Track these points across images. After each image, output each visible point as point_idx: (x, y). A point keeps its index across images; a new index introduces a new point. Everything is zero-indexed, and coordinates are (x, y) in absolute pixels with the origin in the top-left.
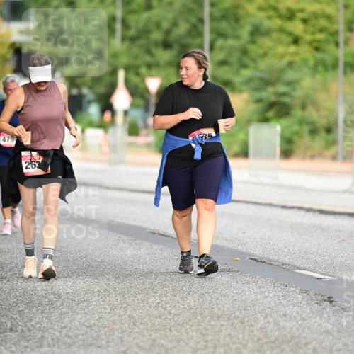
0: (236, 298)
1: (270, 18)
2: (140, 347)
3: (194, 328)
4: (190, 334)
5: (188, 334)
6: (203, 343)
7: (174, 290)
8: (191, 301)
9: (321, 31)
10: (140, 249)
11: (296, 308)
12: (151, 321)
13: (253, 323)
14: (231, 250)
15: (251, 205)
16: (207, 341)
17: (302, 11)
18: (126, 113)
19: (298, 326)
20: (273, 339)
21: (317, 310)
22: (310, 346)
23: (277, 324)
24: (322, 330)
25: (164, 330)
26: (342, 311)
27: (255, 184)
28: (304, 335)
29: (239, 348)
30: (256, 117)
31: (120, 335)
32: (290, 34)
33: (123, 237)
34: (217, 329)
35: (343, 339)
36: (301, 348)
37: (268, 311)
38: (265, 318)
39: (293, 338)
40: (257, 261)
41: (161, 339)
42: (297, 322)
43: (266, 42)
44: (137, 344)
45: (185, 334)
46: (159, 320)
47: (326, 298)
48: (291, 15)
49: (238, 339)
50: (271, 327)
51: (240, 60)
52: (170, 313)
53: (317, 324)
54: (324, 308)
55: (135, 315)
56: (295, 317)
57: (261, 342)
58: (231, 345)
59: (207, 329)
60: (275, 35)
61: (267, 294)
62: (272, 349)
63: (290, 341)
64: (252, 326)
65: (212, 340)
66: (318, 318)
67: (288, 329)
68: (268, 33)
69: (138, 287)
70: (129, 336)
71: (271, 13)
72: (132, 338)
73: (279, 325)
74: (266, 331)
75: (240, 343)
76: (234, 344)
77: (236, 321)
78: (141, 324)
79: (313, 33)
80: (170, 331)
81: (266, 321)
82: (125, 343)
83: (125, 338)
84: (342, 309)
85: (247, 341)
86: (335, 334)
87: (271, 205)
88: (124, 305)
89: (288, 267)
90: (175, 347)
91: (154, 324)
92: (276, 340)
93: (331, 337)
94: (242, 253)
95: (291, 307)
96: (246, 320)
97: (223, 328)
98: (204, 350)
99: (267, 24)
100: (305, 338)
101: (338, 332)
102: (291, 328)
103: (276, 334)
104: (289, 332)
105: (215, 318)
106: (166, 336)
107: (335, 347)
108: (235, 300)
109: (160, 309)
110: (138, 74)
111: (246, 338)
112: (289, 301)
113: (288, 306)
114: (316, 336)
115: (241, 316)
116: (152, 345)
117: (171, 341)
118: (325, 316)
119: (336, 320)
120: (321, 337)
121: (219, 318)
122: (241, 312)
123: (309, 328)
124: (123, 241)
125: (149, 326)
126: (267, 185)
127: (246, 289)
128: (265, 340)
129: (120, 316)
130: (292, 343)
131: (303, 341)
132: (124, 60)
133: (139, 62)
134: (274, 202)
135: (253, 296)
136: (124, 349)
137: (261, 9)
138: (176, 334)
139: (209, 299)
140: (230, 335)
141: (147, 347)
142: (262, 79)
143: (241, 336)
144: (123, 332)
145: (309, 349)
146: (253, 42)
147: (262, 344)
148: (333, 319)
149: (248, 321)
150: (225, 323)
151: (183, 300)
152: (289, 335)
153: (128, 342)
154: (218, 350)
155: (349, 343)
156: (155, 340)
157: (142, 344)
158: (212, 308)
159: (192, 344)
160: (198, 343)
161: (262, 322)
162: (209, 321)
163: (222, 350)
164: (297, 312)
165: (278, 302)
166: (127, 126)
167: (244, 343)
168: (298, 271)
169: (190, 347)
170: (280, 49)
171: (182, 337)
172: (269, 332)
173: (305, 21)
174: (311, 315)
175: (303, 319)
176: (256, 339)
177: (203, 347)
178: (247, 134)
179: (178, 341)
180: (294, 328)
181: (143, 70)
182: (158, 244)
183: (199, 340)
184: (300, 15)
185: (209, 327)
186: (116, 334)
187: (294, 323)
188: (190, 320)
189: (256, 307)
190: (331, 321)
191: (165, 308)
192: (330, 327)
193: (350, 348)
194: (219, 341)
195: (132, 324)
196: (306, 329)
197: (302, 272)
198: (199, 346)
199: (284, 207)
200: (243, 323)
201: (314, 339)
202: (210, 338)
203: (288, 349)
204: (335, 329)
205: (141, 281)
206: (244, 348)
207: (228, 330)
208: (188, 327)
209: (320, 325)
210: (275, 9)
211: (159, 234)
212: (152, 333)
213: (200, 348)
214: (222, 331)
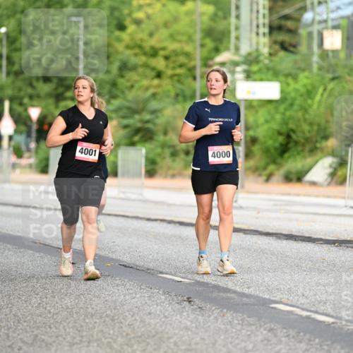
0: (107, 298)
1: (136, 55)
2: (23, 342)
3: (71, 325)
4: (68, 330)
5: (65, 330)
6: (78, 338)
7: (53, 292)
8: (68, 302)
9: (181, 66)
10: (24, 256)
11: (159, 307)
12: (33, 319)
13: (122, 321)
14: (103, 256)
15: (119, 218)
16: (82, 337)
17: (164, 49)
18: (11, 138)
19: (161, 323)
20: (139, 334)
21: (178, 309)
22: (172, 340)
23: (143, 321)
24: (182, 326)
25: (45, 327)
26: (199, 310)
27: (123, 199)
28: (167, 330)
29: (110, 342)
30: (124, 141)
31: (6, 332)
32: (153, 69)
33: (8, 246)
34: (91, 326)
35: (200, 334)
36: (164, 342)
37: (135, 310)
38: (132, 316)
39: (157, 333)
40: (125, 266)
41: (42, 335)
42: (160, 320)
43: (132, 76)
44: (21, 339)
45: (63, 331)
46: (39, 318)
47: (185, 298)
48: (154, 53)
49: (109, 334)
50: (138, 324)
51: (110, 92)
52: (50, 312)
53: (177, 321)
54: (184, 307)
55: (19, 314)
56: (159, 315)
57: (129, 337)
58: (103, 340)
59: (82, 326)
60: (140, 70)
61: (134, 295)
62: (139, 343)
63: (154, 336)
64: (121, 323)
65: (86, 336)
66: (178, 316)
67: (153, 326)
68: (134, 68)
69: (22, 289)
70: (14, 332)
71: (137, 51)
72: (16, 335)
73: (144, 322)
74: (134, 327)
75: (111, 338)
76: (106, 339)
77: (107, 319)
78: (25, 322)
79: (174, 68)
80: (50, 328)
81: (133, 318)
82: (11, 338)
83: (10, 334)
84: (200, 308)
85: (117, 336)
86: (194, 329)
87: (137, 218)
88: (10, 306)
89: (152, 272)
90: (54, 342)
91: (36, 321)
92: (142, 335)
93: (190, 333)
94: (113, 259)
95: (155, 306)
96: (116, 318)
97: (96, 325)
98: (79, 344)
99: (133, 60)
100: (167, 333)
101: (196, 327)
102: (155, 325)
103: (143, 329)
104: (154, 328)
105: (89, 316)
106: (46, 332)
107: (194, 341)
108: (106, 301)
109: (41, 308)
110: (21, 104)
111: (116, 334)
112: (153, 301)
113: (153, 305)
114: (177, 332)
115: (112, 315)
116: (34, 340)
117: (51, 337)
118: (185, 314)
119: (195, 317)
120: (181, 332)
121: (92, 316)
122: (111, 311)
123: (171, 324)
124: (9, 250)
125: (32, 323)
126: (134, 200)
127: (117, 291)
128: (133, 335)
129: (6, 315)
130: (155, 338)
131: (166, 336)
132: (9, 92)
133: (22, 94)
134: (140, 215)
135: (122, 297)
136: (9, 343)
137: (128, 47)
138: (55, 330)
139: (84, 299)
140: (102, 331)
141: (30, 342)
142: (129, 108)
143: (111, 332)
144: (8, 329)
145: (170, 343)
146: (122, 76)
147: (130, 339)
148: (192, 317)
149: (118, 319)
150: (97, 321)
151: (61, 301)
152: (153, 331)
153: (14, 338)
154: (91, 344)
155: (206, 338)
156: (36, 336)
157: (25, 339)
158: (87, 308)
159: (69, 338)
160: (74, 338)
161: (130, 320)
162: (84, 319)
163: (95, 344)
164: (161, 311)
165: (144, 302)
166: (11, 149)
167: (115, 337)
168: (161, 275)
169: (67, 342)
170: (145, 83)
171: (60, 333)
172: (136, 328)
173: (167, 58)
174: (172, 313)
175: (166, 317)
176: (124, 334)
177: (78, 342)
178: (116, 156)
179: (57, 337)
180: (158, 325)
181: (26, 101)
182: (39, 252)
183: (74, 335)
184: (162, 53)
185: (83, 324)
186: (3, 330)
187: (158, 321)
188: (67, 318)
189: (125, 307)
190: (189, 319)
191: (46, 308)
192: (189, 323)
193: (207, 342)
194: (92, 336)
195: (17, 322)
196: (168, 326)
197: (165, 276)
198: (75, 341)
199: (149, 220)
200: (113, 320)
201: (175, 334)
202: (85, 334)
203: (152, 343)
204: (194, 325)
205: (25, 285)
206: (115, 342)
207: (101, 327)
208: (65, 324)
209: (180, 322)
210: (140, 47)
211: (40, 243)
212: (33, 330)
213: (76, 343)
214: (95, 327)
